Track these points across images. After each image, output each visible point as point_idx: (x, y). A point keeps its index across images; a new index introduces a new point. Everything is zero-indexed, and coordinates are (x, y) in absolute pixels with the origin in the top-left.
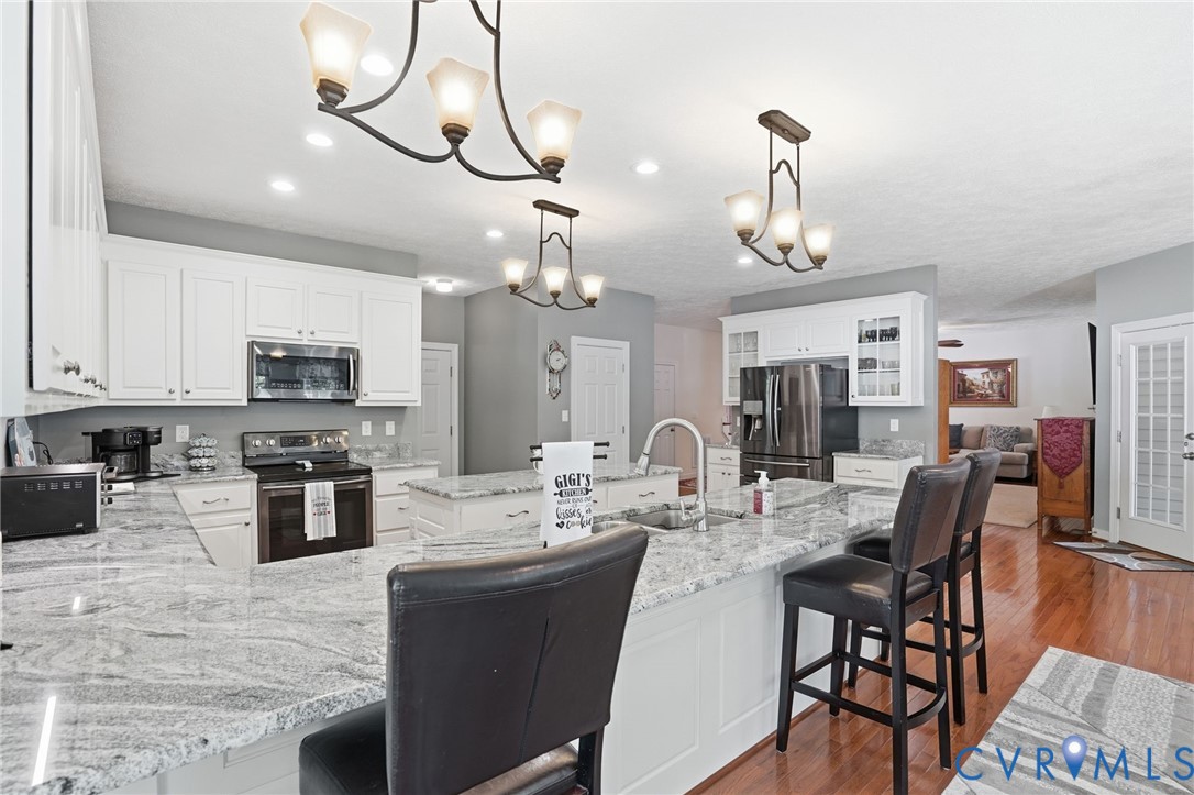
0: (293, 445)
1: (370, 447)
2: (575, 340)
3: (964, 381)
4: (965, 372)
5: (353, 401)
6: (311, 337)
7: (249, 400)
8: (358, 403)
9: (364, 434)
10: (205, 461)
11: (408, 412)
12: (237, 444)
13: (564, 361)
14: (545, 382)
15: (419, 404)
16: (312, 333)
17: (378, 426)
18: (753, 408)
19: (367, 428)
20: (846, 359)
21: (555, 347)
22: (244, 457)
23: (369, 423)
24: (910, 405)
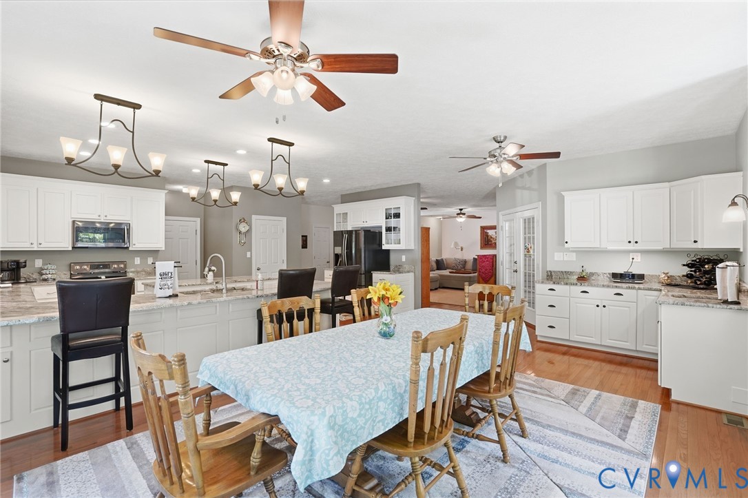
0: (97, 268)
1: (139, 270)
2: (254, 217)
3: (488, 236)
4: (488, 231)
5: (127, 248)
6: (105, 218)
7: (73, 248)
8: (130, 249)
9: (136, 263)
10: (49, 276)
11: (160, 252)
12: (67, 268)
13: (247, 228)
14: (236, 238)
15: (164, 249)
16: (106, 216)
17: (144, 259)
18: (338, 250)
19: (137, 261)
20: (381, 227)
21: (242, 220)
22: (71, 274)
23: (139, 258)
24: (404, 248)
